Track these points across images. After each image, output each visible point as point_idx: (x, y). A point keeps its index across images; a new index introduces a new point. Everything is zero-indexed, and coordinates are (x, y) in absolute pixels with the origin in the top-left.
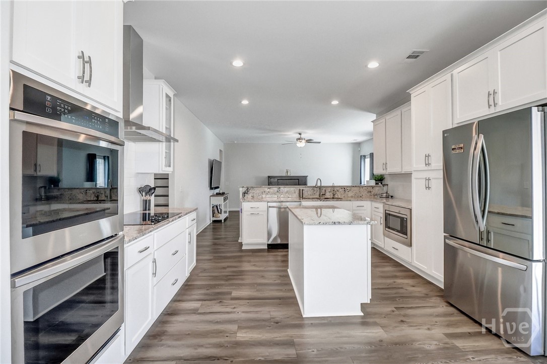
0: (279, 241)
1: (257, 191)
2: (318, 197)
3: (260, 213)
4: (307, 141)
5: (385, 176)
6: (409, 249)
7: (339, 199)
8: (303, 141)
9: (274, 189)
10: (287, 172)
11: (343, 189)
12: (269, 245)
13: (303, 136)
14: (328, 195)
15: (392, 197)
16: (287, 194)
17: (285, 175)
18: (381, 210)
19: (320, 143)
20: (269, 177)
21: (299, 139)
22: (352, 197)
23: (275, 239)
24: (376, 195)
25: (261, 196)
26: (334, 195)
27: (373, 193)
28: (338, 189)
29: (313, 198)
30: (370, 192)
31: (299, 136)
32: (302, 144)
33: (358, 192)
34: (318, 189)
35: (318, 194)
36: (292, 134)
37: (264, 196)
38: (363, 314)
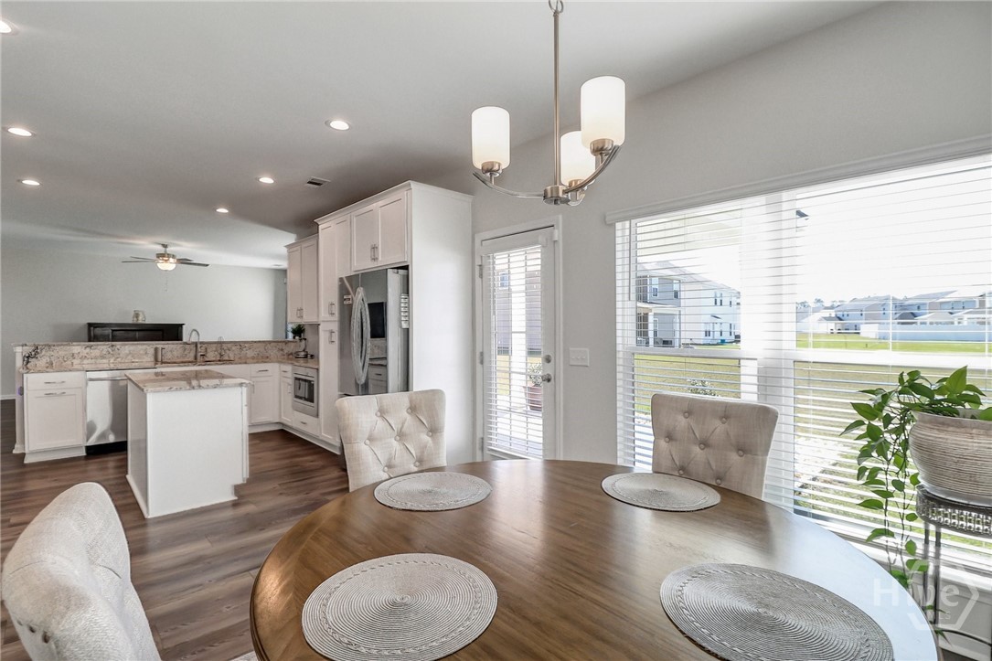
0: (112, 439)
1: (61, 351)
2: (192, 359)
3: (67, 392)
4: (178, 260)
5: (306, 327)
6: (316, 419)
7: (230, 362)
8: (171, 260)
9: (102, 348)
10: (137, 315)
11: (238, 347)
12: (88, 449)
13: (170, 250)
14: (211, 356)
15: (312, 356)
16: (129, 357)
17: (131, 322)
18: (289, 375)
19: (207, 265)
20: (90, 325)
21: (160, 256)
22: (253, 358)
23: (103, 435)
24: (291, 354)
25: (69, 362)
26: (221, 355)
27: (286, 352)
28: (229, 346)
29: (182, 362)
30: (282, 350)
31: (160, 249)
32: (170, 266)
33: (262, 350)
34: (193, 347)
35: (192, 354)
36: (148, 245)
37: (76, 362)
38: (236, 498)
